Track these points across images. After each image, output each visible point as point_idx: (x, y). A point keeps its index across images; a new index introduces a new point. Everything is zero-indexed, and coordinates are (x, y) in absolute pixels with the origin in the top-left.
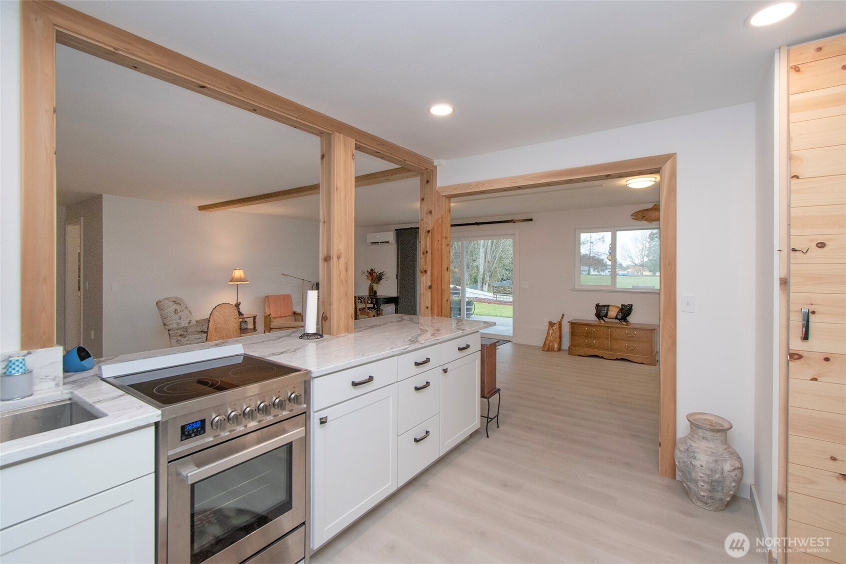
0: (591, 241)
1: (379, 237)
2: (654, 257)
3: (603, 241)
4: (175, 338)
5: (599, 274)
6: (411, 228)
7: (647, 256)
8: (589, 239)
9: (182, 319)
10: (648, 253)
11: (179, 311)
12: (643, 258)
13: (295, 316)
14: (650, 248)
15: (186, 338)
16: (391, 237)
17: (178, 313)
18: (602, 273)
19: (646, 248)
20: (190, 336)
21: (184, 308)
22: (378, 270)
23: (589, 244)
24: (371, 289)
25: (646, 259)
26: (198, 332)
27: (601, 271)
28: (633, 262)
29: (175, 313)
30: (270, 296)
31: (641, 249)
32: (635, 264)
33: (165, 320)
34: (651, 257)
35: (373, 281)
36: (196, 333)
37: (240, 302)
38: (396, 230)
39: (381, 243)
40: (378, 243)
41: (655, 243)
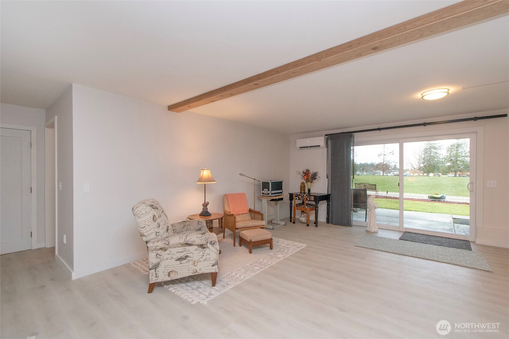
0: (385, 154)
1: (308, 142)
2: (427, 164)
3: (393, 154)
4: (155, 252)
5: (386, 175)
6: (343, 133)
7: (423, 163)
8: (383, 153)
9: (161, 227)
10: (423, 161)
11: (157, 217)
12: (420, 164)
13: (250, 214)
14: (424, 158)
15: (168, 252)
16: (321, 141)
17: (156, 220)
18: (389, 174)
19: (422, 158)
20: (172, 249)
21: (161, 212)
22: (312, 171)
23: (383, 156)
24: (303, 187)
25: (422, 165)
26: (181, 244)
27: (388, 173)
28: (413, 167)
29: (153, 220)
30: (229, 194)
31: (418, 158)
32: (415, 168)
33: (142, 229)
34: (426, 164)
35: (307, 180)
36: (179, 245)
37: (207, 202)
38: (326, 135)
39: (310, 147)
40: (308, 147)
41: (428, 155)
